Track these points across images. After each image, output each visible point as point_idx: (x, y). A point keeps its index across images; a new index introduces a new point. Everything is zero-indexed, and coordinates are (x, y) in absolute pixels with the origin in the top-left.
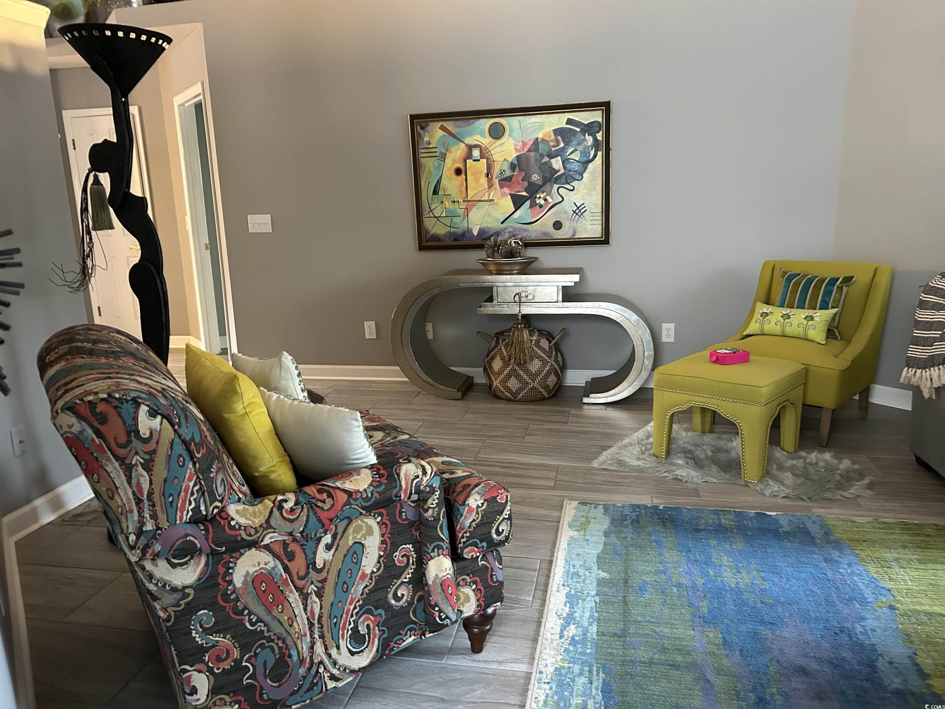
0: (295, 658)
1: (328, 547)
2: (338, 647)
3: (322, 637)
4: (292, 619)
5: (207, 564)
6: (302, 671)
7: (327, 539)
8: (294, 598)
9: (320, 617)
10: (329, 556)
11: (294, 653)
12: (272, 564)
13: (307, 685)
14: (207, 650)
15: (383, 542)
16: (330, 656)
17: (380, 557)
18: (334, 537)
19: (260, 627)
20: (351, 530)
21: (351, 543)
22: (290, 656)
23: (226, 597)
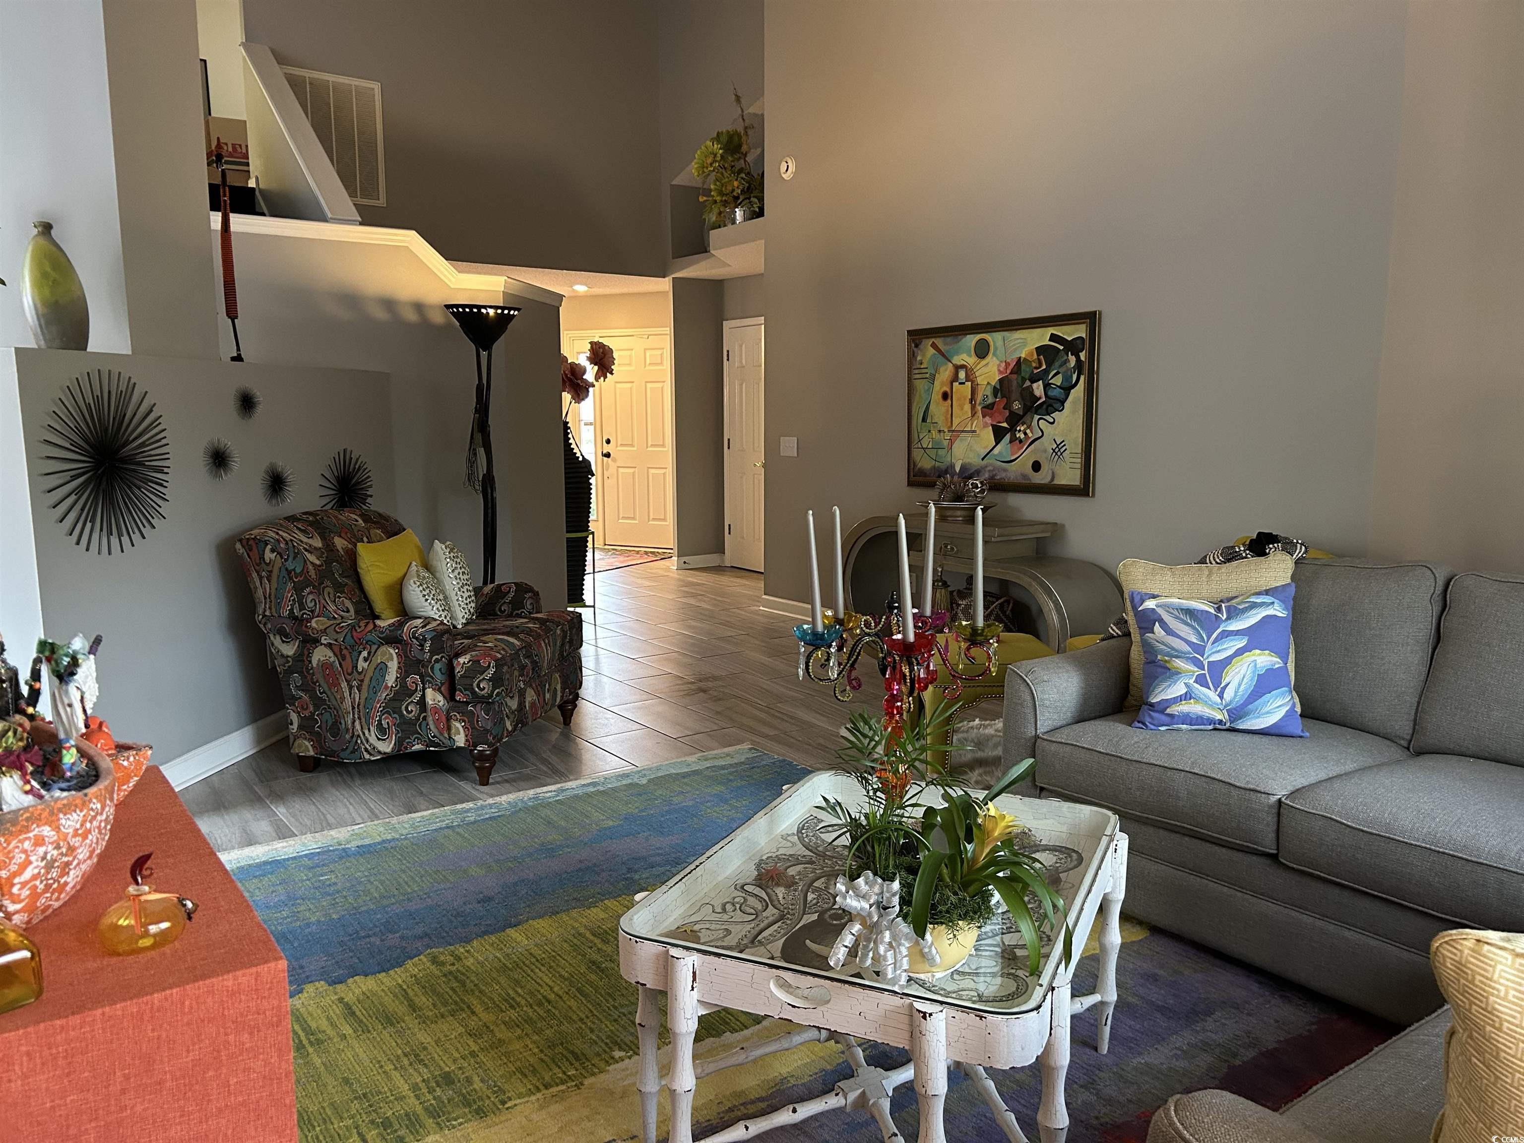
0: (343, 726)
1: (366, 660)
2: (369, 730)
3: (359, 718)
4: (343, 699)
5: (298, 646)
6: (348, 737)
7: (365, 654)
8: (344, 685)
9: (359, 705)
10: (366, 665)
11: (343, 722)
12: (332, 660)
13: (350, 749)
14: (297, 699)
15: (399, 668)
16: (364, 734)
17: (397, 678)
18: (369, 653)
19: (324, 696)
20: (379, 652)
21: (379, 661)
22: (340, 723)
23: (308, 671)
